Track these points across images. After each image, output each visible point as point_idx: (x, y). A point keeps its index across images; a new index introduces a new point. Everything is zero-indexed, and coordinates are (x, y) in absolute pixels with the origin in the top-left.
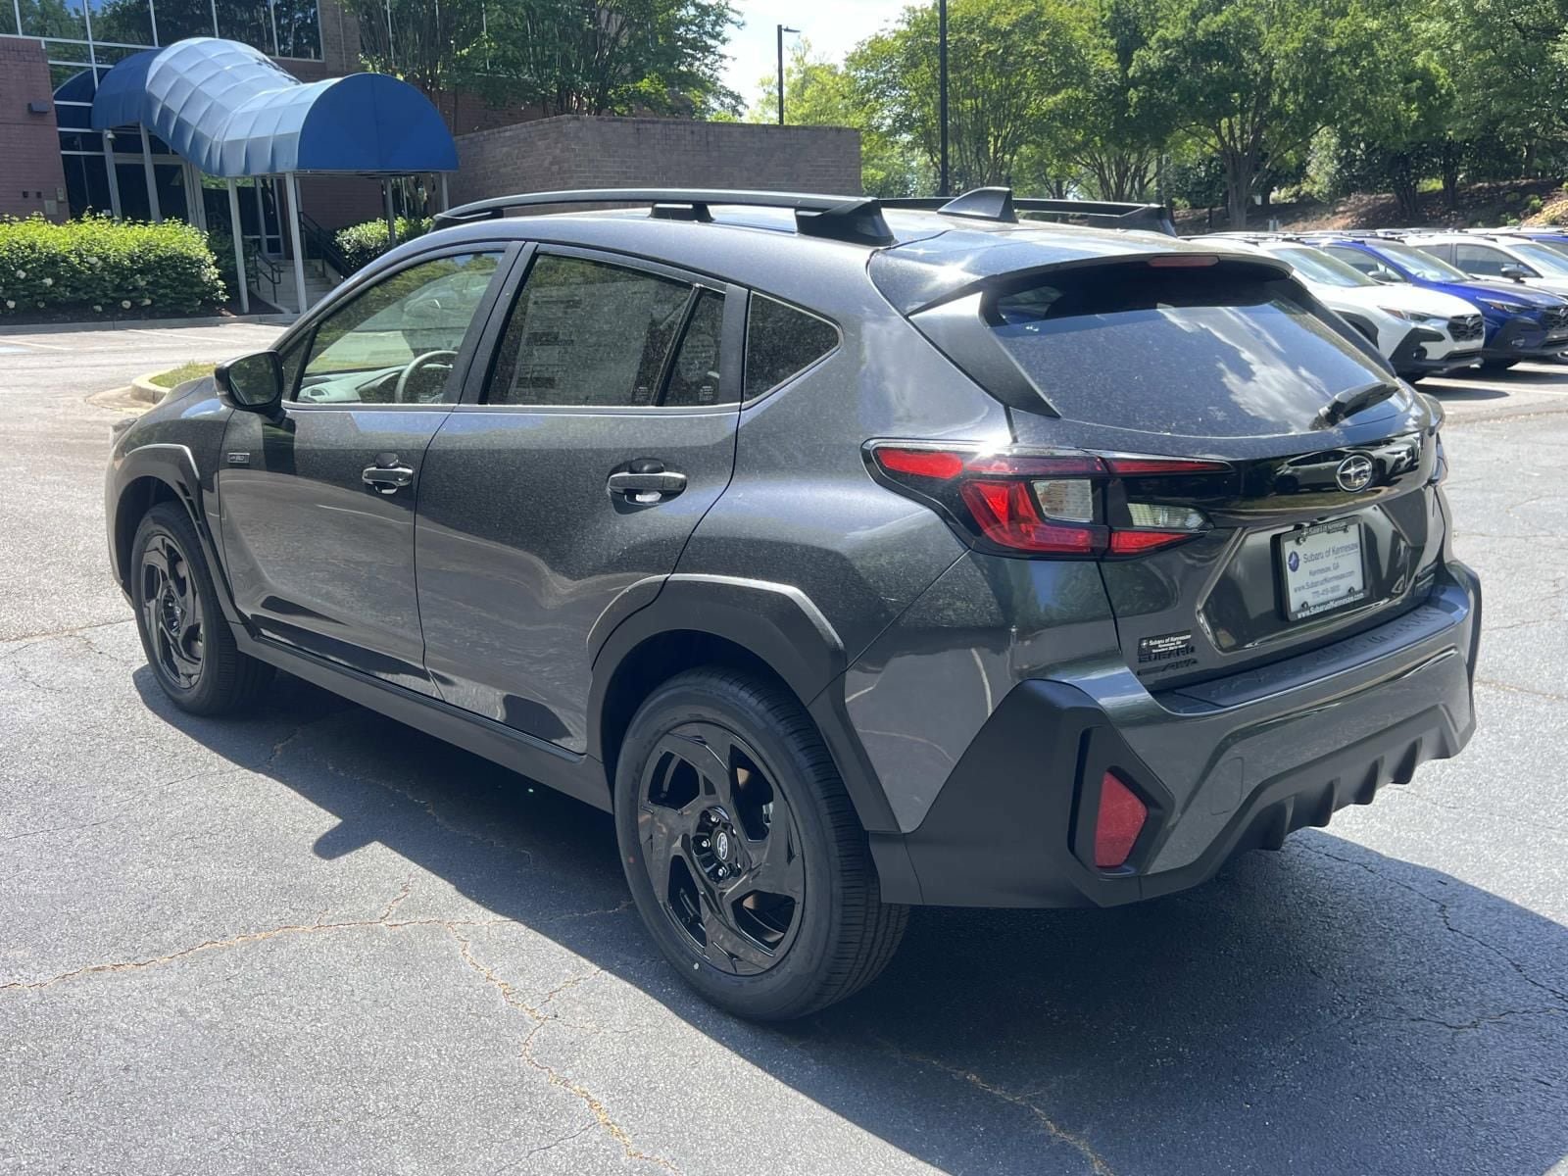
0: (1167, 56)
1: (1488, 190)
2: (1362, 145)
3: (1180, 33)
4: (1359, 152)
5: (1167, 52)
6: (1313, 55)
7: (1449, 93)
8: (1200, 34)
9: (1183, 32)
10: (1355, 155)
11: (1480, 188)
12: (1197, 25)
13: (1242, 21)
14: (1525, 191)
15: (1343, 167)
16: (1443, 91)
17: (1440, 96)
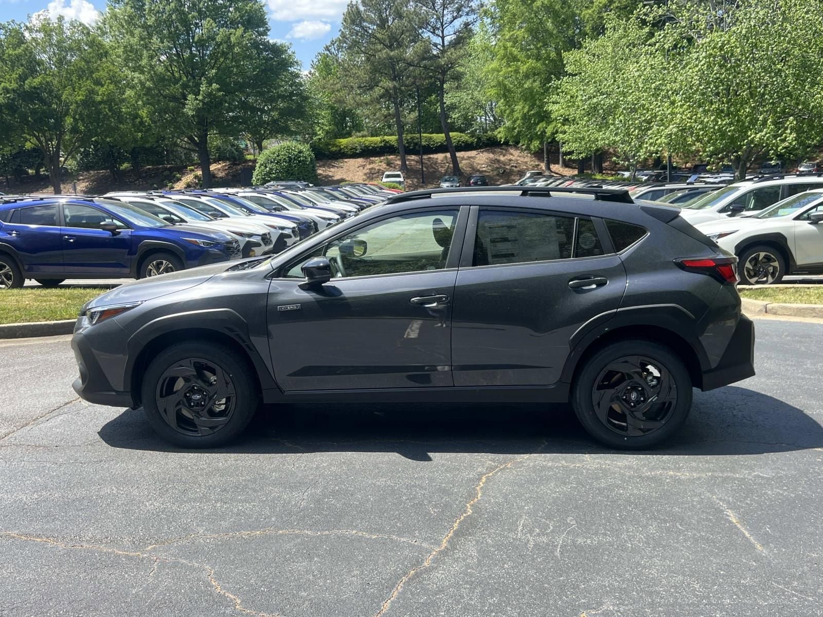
0: (9, 97)
1: (153, 170)
2: (92, 147)
3: (14, 85)
4: (91, 150)
5: (8, 95)
6: (88, 102)
7: (149, 125)
8: (26, 87)
9: (17, 85)
10: (89, 151)
11: (149, 169)
12: (24, 83)
13: (47, 82)
14: (171, 170)
15: (83, 157)
16: (147, 124)
17: (146, 126)
